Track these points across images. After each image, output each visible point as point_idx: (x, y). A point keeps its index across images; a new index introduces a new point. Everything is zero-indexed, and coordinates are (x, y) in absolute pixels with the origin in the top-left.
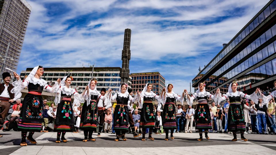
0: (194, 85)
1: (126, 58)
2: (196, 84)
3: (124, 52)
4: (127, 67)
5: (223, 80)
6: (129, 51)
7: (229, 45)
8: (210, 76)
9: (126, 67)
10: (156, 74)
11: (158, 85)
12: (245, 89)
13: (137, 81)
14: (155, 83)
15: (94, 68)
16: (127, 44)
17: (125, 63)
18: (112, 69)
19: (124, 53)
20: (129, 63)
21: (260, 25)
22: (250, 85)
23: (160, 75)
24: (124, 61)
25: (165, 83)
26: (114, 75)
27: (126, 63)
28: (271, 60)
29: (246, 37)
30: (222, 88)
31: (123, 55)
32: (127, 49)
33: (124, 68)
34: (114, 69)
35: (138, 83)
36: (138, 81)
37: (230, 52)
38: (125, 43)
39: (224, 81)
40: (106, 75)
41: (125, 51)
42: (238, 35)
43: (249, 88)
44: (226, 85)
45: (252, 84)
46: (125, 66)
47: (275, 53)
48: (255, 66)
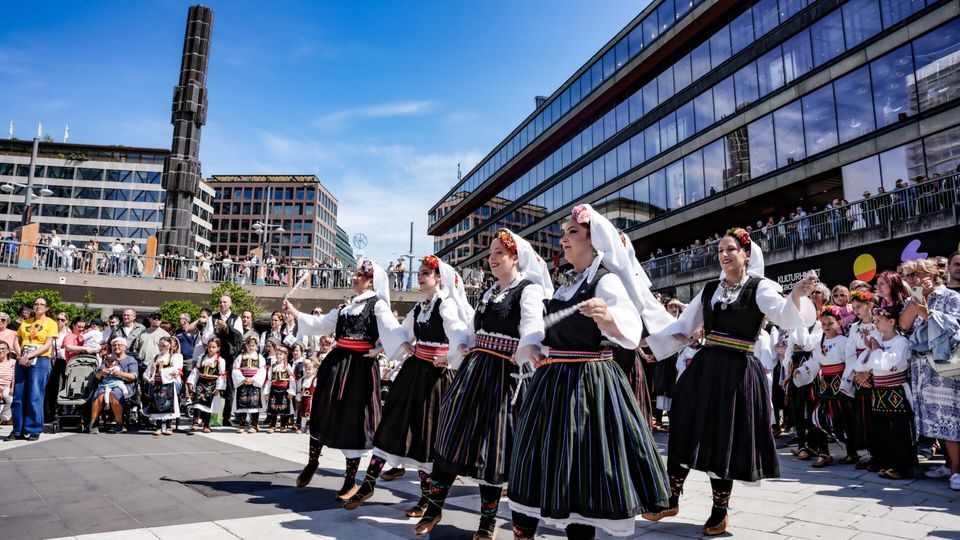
0: (432, 229)
1: (190, 119)
2: (439, 224)
3: (182, 94)
4: (191, 151)
6: (201, 93)
7: (551, 103)
9: (187, 152)
10: (305, 182)
11: (311, 221)
13: (235, 204)
14: (301, 213)
15: (42, 145)
16: (194, 64)
17: (183, 138)
18: (138, 155)
19: (181, 97)
20: (198, 137)
21: (645, 49)
23: (320, 187)
24: (179, 128)
25: (336, 214)
26: (144, 176)
27: (189, 135)
28: (666, 166)
29: (604, 82)
31: (175, 107)
32: (192, 82)
33: (180, 156)
34: (143, 156)
35: (238, 213)
36: (239, 204)
38: (186, 60)
40: (113, 175)
41: (185, 89)
42: (579, 73)
46: (182, 147)
47: (678, 145)
48: (622, 182)
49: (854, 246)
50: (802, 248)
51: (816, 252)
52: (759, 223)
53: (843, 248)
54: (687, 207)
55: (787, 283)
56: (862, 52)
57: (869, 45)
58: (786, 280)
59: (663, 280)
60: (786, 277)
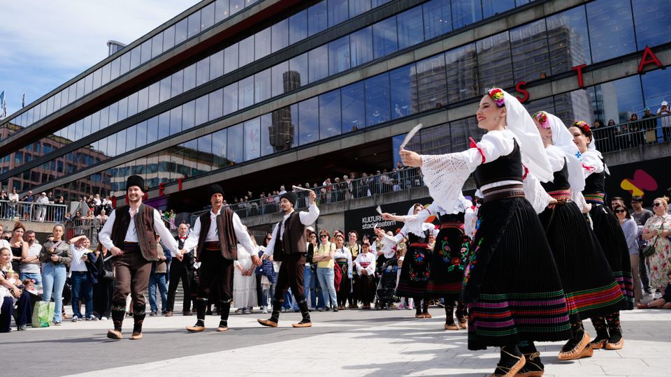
5: (92, 157)
7: (130, 50)
8: (46, 136)
12: (161, 191)
21: (230, 18)
22: (180, 181)
28: (243, 122)
29: (188, 40)
30: (89, 182)
37: (131, 71)
39: (98, 159)
42: (164, 27)
43: (173, 189)
44: (99, 173)
45: (187, 179)
47: (255, 106)
48: (201, 131)
49: (421, 197)
50: (381, 198)
51: (393, 201)
52: (345, 177)
53: (412, 199)
54: (262, 159)
55: (370, 223)
56: (412, 53)
57: (417, 49)
58: (369, 221)
59: (259, 218)
60: (369, 218)
